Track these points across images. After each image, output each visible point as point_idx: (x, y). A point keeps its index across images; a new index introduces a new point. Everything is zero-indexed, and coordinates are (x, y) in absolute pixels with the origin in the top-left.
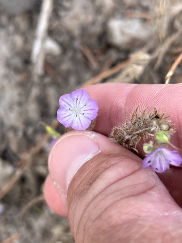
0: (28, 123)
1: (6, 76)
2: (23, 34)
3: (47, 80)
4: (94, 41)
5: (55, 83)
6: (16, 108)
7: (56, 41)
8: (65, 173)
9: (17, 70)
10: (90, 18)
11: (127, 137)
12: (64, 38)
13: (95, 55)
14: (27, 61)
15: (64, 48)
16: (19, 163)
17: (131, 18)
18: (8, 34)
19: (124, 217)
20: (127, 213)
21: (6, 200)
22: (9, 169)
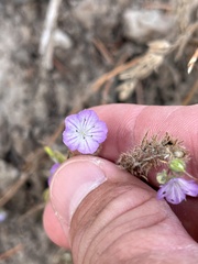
0: (34, 123)
1: (11, 71)
2: (30, 25)
3: (56, 76)
4: (108, 34)
5: (65, 80)
6: (22, 107)
7: (66, 33)
8: (68, 202)
9: (23, 65)
10: (104, 9)
11: (136, 164)
12: (76, 30)
13: (109, 49)
14: (35, 55)
15: (75, 41)
16: (24, 167)
17: (149, 9)
18: (14, 25)
19: (134, 251)
20: (137, 247)
21: (9, 206)
22: (13, 173)
